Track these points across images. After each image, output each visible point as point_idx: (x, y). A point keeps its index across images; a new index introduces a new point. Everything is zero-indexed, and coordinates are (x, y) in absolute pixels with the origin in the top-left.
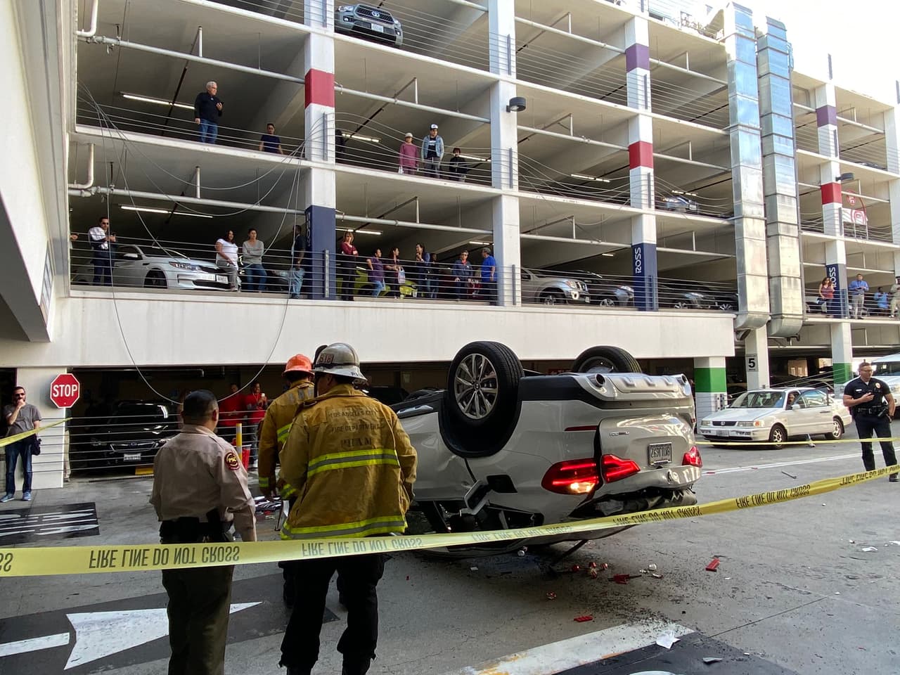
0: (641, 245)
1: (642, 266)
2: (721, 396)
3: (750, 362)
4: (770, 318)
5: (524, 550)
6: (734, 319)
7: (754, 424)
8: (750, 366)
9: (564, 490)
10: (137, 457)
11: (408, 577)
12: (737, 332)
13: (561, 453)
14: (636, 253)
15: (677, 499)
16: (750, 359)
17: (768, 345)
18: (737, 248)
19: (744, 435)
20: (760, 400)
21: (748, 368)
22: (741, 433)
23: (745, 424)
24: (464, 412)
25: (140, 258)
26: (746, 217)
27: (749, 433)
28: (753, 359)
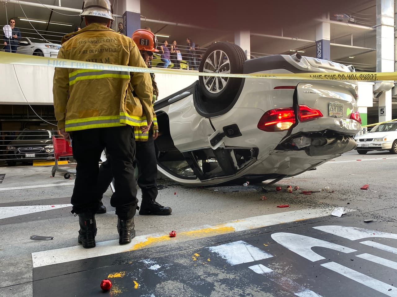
0: (321, 41)
1: (322, 53)
2: (364, 129)
3: (381, 111)
4: (394, 85)
5: (248, 183)
6: (373, 85)
7: (384, 139)
8: (381, 113)
9: (273, 129)
10: (33, 155)
11: (175, 193)
12: (374, 93)
13: (271, 104)
14: (318, 46)
15: (346, 141)
16: (381, 109)
17: (392, 102)
18: (377, 43)
19: (377, 146)
20: (387, 127)
21: (380, 114)
22: (375, 145)
23: (378, 139)
24: (209, 91)
25: (29, 44)
26: (384, 25)
27: (380, 145)
28: (383, 109)
